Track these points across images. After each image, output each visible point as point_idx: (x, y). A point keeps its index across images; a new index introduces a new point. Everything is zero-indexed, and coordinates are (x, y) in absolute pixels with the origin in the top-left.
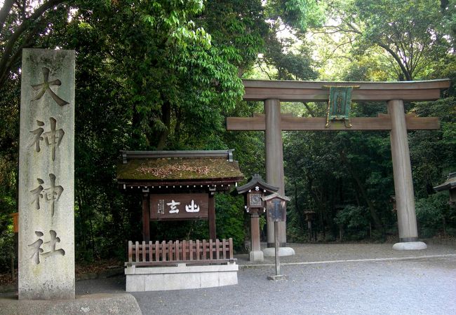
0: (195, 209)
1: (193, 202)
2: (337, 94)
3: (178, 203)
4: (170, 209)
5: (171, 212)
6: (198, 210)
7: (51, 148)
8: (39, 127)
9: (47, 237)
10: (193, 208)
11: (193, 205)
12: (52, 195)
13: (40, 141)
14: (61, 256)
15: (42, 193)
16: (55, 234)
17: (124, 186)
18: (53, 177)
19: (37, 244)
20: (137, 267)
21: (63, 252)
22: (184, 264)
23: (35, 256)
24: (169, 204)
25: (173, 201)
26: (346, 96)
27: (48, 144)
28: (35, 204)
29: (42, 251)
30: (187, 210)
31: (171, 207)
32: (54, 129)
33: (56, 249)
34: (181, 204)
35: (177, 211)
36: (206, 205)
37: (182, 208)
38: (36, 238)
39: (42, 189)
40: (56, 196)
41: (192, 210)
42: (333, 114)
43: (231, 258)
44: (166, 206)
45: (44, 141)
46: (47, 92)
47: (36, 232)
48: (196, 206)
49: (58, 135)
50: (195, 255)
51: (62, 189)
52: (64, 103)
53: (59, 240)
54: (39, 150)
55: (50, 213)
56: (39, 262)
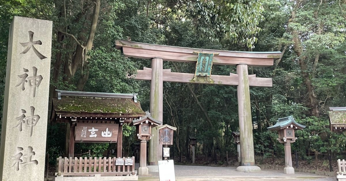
0: (108, 134)
1: (107, 129)
2: (203, 58)
3: (97, 130)
4: (91, 134)
5: (91, 136)
6: (110, 136)
7: (33, 89)
8: (25, 73)
9: (26, 151)
10: (107, 134)
11: (107, 132)
12: (31, 121)
13: (25, 83)
14: (35, 165)
15: (24, 119)
16: (32, 149)
17: (60, 116)
18: (33, 109)
19: (18, 156)
20: (64, 176)
21: (36, 162)
22: (99, 175)
23: (16, 165)
24: (90, 130)
25: (93, 128)
26: (209, 60)
27: (31, 85)
28: (18, 128)
29: (22, 161)
30: (103, 135)
31: (92, 133)
32: (35, 75)
33: (32, 159)
34: (99, 131)
35: (96, 136)
36: (116, 132)
37: (99, 134)
38: (18, 151)
39: (25, 116)
40: (34, 122)
41: (107, 136)
42: (199, 72)
43: (133, 171)
44: (88, 132)
45: (28, 83)
46: (32, 49)
47: (18, 147)
48: (109, 133)
49: (38, 79)
50: (107, 168)
51: (39, 117)
52: (43, 57)
53: (34, 153)
54: (24, 89)
55: (30, 134)
56: (19, 169)
